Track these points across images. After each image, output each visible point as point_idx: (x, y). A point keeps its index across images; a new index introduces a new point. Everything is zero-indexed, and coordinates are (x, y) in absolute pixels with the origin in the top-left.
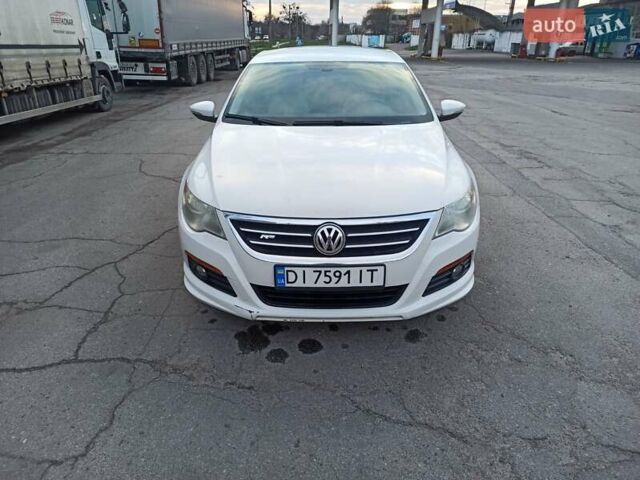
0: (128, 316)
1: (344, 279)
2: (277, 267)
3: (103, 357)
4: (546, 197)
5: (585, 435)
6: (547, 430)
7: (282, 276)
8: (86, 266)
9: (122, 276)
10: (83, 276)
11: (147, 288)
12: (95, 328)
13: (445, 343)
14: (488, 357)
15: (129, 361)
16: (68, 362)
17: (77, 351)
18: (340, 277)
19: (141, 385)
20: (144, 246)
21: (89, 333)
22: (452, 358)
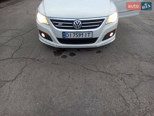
0: (25, 48)
1: (81, 35)
2: (63, 32)
3: (19, 57)
4: (134, 19)
5: (142, 73)
6: (133, 73)
7: (65, 35)
8: (14, 36)
9: (23, 38)
10: (13, 38)
11: (30, 41)
12: (17, 50)
13: (107, 53)
14: (118, 56)
15: (26, 58)
16: (10, 58)
17: (12, 56)
18: (80, 35)
19: (29, 64)
20: (29, 31)
21: (15, 52)
22: (109, 57)
